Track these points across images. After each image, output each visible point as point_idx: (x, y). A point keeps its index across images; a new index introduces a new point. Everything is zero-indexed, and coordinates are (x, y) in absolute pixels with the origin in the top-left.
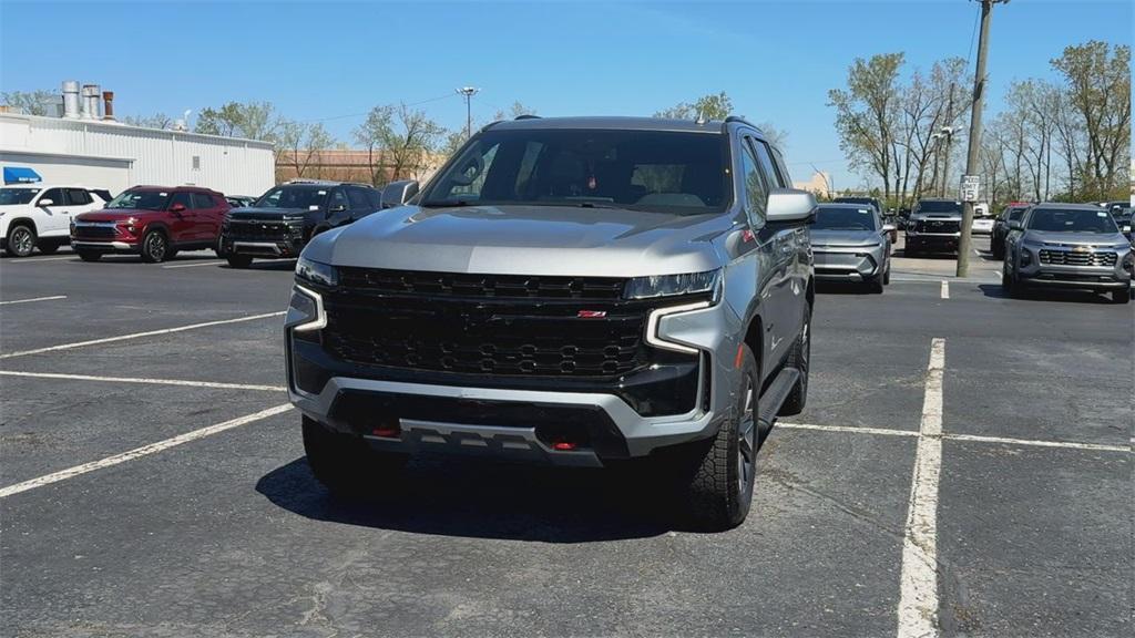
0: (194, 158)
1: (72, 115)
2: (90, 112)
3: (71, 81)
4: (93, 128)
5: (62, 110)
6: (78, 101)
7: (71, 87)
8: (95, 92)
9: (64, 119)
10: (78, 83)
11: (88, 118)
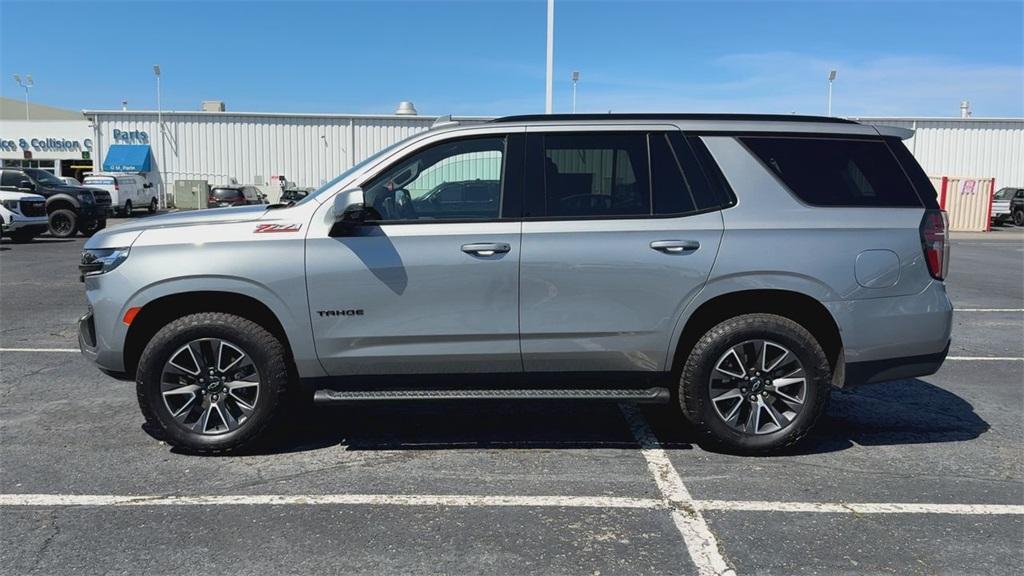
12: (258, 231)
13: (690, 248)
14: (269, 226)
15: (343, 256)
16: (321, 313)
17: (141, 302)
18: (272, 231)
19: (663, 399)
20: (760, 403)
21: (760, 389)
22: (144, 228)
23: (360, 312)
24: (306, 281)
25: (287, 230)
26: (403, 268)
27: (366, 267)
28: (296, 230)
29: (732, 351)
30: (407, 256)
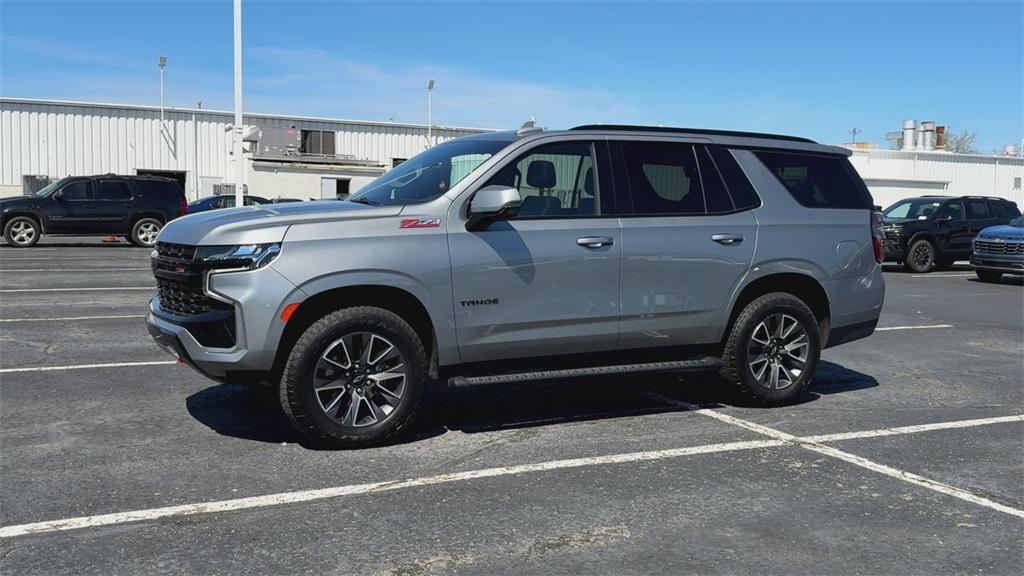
0: (1016, 179)
1: (908, 147)
2: (924, 144)
3: (909, 120)
4: (923, 157)
5: (901, 143)
6: (914, 137)
7: (910, 124)
8: (929, 127)
9: (902, 150)
10: (915, 122)
11: (920, 149)
12: (402, 227)
14: (411, 221)
15: (478, 249)
16: (463, 303)
17: (300, 297)
18: (415, 226)
20: (777, 364)
21: (776, 353)
22: (290, 224)
23: (495, 301)
24: (451, 273)
25: (428, 225)
26: (531, 259)
27: (501, 259)
28: (437, 226)
29: (763, 323)
30: (536, 249)
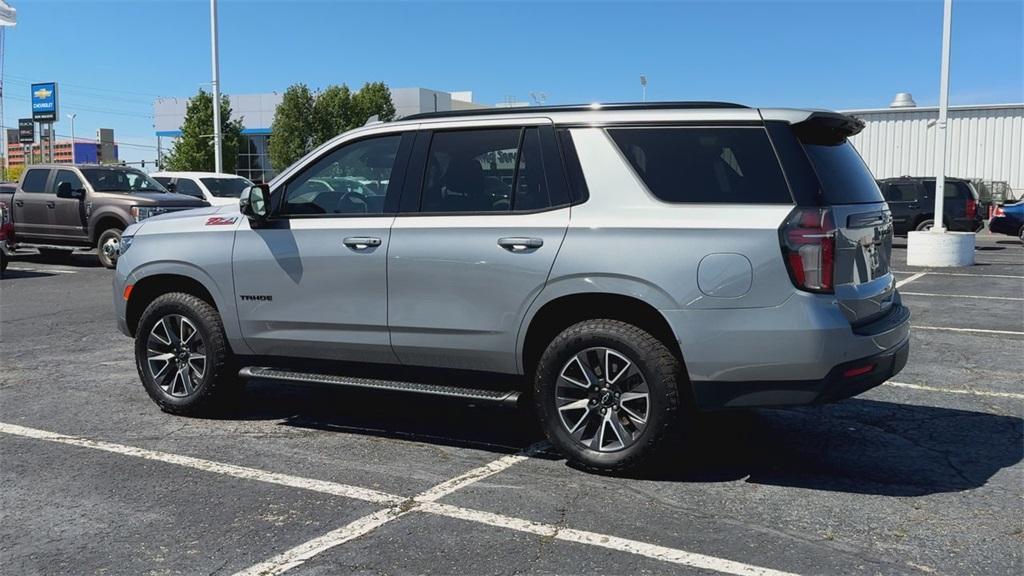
12: (208, 224)
13: (532, 247)
14: (216, 219)
15: (257, 246)
16: (243, 297)
18: (217, 223)
19: (510, 402)
20: (607, 418)
21: (610, 402)
23: (269, 298)
24: (233, 269)
25: (227, 223)
26: (299, 258)
27: (272, 257)
28: (232, 223)
29: (576, 358)
30: (304, 247)
